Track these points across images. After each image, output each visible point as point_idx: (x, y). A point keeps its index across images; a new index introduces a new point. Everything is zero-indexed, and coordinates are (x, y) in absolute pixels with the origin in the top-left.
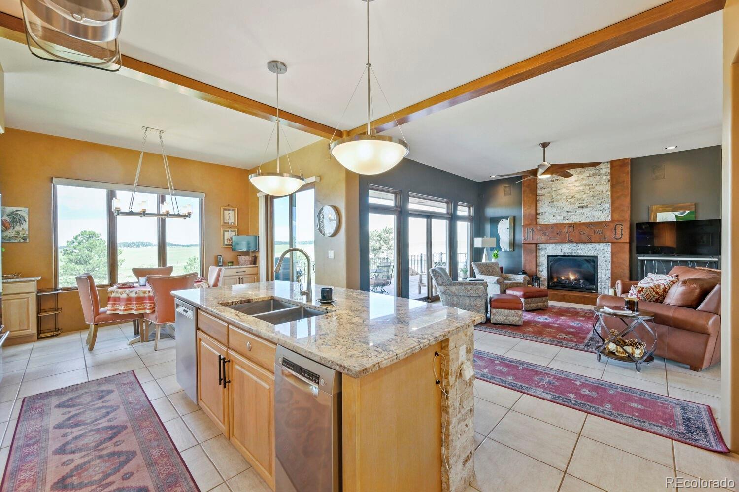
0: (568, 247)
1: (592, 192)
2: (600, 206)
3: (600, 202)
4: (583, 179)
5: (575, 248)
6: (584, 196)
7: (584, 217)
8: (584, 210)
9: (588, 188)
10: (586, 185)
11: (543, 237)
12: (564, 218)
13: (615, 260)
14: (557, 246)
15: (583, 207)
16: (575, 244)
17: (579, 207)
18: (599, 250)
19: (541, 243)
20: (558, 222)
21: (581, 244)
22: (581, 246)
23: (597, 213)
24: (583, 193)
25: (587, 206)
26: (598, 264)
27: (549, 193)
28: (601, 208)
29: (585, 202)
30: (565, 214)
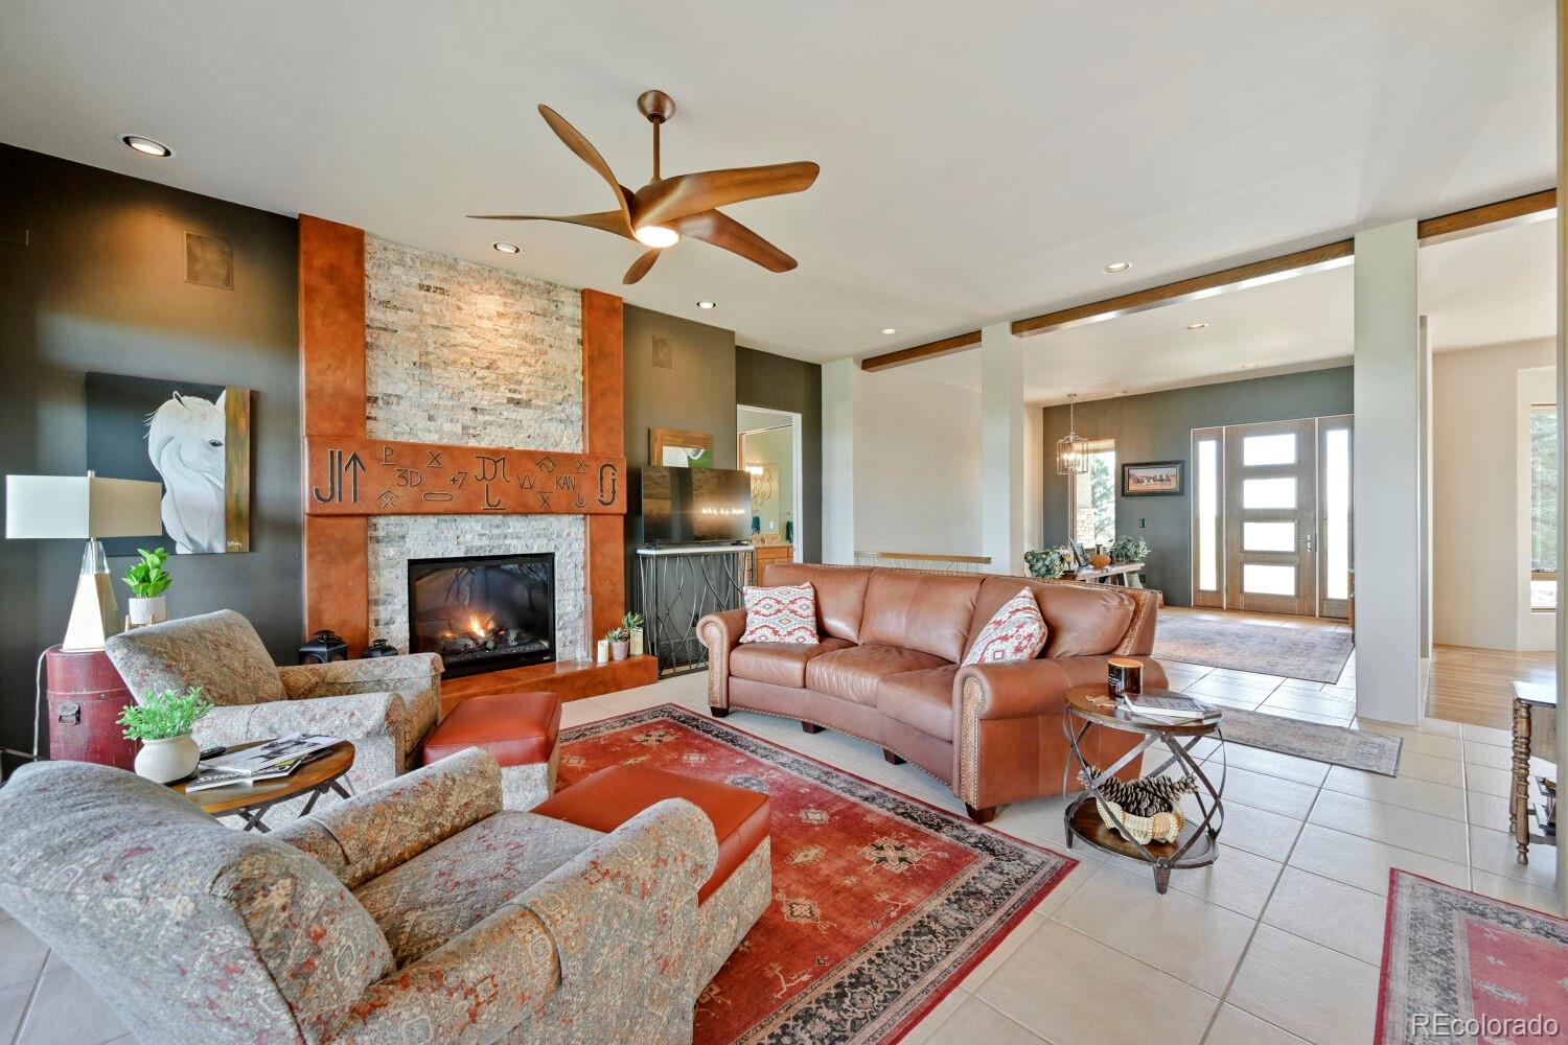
0: (479, 528)
1: (540, 363)
2: (560, 408)
3: (560, 397)
4: (518, 316)
5: (496, 531)
6: (523, 370)
7: (521, 436)
8: (521, 414)
9: (533, 349)
10: (525, 337)
11: (399, 492)
12: (465, 428)
13: (598, 560)
14: (443, 526)
15: (518, 403)
16: (500, 517)
17: (510, 400)
18: (559, 536)
19: (380, 515)
20: (445, 442)
21: (514, 517)
22: (516, 524)
23: (554, 429)
24: (521, 361)
25: (528, 404)
26: (557, 576)
27: (414, 328)
28: (563, 416)
29: (523, 388)
30: (467, 417)
